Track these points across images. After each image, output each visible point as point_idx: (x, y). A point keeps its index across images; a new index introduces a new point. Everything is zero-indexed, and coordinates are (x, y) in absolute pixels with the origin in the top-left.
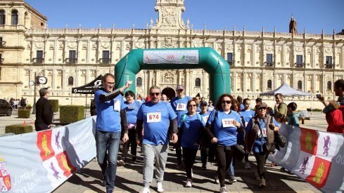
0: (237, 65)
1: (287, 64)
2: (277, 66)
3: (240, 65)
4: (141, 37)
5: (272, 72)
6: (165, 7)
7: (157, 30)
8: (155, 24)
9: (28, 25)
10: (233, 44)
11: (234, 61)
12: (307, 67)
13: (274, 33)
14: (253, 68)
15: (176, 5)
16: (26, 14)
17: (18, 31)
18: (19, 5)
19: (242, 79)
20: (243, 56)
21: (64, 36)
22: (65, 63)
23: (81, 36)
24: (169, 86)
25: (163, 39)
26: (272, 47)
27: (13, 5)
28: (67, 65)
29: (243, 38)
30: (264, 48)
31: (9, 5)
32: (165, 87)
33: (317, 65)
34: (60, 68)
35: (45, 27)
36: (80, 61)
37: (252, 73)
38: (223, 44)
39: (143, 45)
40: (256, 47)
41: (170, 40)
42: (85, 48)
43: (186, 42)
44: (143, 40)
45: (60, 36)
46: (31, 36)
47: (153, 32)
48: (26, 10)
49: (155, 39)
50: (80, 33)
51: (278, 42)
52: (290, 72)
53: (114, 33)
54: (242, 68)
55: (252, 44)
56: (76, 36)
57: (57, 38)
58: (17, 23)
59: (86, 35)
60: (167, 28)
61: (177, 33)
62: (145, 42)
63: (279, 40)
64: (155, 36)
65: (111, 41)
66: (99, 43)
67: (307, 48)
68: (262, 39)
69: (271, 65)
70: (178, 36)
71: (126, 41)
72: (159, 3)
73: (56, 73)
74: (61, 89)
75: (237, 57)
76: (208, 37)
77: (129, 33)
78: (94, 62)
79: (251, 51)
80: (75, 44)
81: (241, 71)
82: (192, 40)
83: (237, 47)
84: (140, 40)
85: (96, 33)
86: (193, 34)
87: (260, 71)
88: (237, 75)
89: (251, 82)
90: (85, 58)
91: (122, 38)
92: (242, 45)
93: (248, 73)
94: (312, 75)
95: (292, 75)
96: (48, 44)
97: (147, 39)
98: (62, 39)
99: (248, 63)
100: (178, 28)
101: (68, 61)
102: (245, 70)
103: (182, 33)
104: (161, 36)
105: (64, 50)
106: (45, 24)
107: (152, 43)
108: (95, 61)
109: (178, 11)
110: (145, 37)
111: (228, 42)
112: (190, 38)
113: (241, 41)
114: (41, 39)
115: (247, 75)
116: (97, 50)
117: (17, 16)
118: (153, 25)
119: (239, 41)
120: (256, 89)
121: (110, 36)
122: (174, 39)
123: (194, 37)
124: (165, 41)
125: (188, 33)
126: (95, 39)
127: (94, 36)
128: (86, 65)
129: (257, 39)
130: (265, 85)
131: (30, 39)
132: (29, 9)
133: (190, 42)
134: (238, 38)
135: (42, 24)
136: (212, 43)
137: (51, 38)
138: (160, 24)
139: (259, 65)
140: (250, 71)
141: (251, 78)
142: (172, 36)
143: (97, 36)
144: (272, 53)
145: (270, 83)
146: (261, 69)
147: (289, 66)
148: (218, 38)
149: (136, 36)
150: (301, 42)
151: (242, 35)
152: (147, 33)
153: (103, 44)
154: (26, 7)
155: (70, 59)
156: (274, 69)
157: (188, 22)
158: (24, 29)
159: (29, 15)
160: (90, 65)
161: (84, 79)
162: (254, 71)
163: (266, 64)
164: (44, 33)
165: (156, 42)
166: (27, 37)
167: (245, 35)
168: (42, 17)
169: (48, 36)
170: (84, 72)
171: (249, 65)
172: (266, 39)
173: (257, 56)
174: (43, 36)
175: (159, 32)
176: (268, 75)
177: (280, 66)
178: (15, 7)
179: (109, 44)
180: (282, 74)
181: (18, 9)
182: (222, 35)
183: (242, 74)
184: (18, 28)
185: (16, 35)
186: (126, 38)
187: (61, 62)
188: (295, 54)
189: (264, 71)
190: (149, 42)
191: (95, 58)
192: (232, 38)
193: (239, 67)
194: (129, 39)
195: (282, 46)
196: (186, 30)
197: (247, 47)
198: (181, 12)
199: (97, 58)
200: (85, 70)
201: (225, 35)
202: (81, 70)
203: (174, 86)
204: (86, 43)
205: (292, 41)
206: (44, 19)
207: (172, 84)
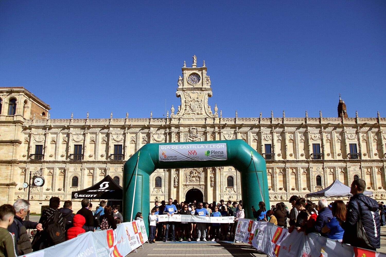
0: (277, 158)
1: (339, 155)
2: (326, 158)
3: (281, 158)
4: (160, 128)
5: (320, 165)
6: (189, 92)
7: (179, 119)
8: (177, 112)
9: (27, 115)
10: (272, 133)
11: (274, 154)
12: (363, 158)
13: (320, 119)
14: (298, 162)
15: (201, 89)
16: (26, 102)
17: (15, 122)
18: (18, 92)
19: (285, 176)
20: (284, 148)
21: (68, 128)
22: (68, 160)
23: (89, 127)
24: (195, 187)
25: (187, 129)
26: (318, 135)
27: (11, 92)
28: (71, 162)
29: (283, 126)
30: (309, 137)
31: (7, 92)
32: (190, 188)
33: (376, 155)
34: (63, 165)
35: (47, 118)
36: (86, 158)
37: (296, 168)
38: (259, 134)
39: (163, 137)
40: (299, 136)
41: (195, 131)
42: (94, 142)
43: (214, 133)
44: (162, 131)
45: (64, 128)
46: (30, 128)
47: (174, 122)
48: (26, 98)
49: (177, 130)
50: (88, 123)
51: (325, 128)
52: (343, 165)
53: (128, 123)
54: (284, 162)
55: (294, 133)
56: (83, 128)
57: (60, 129)
58: (14, 113)
59: (94, 127)
60: (191, 116)
61: (203, 122)
62: (165, 134)
63: (326, 126)
64: (177, 126)
65: (124, 134)
66: (110, 135)
67: (361, 135)
68: (306, 126)
69: (319, 157)
70: (205, 126)
71: (143, 133)
72: (180, 87)
73: (58, 172)
74: (62, 191)
75: (277, 149)
76: (241, 126)
77: (146, 124)
78: (104, 159)
79: (294, 141)
80: (82, 137)
81: (282, 165)
82: (222, 130)
83: (276, 137)
84: (158, 132)
85: (106, 124)
86: (223, 123)
87: (306, 165)
88: (278, 171)
89: (297, 180)
90: (93, 153)
91: (137, 130)
92: (283, 134)
93: (292, 168)
94: (371, 168)
95: (345, 169)
96: (50, 137)
97: (168, 131)
98: (66, 131)
99: (291, 155)
100: (204, 115)
101: (72, 157)
102: (288, 165)
103: (210, 122)
104: (185, 126)
105: (68, 144)
106: (47, 114)
107: (173, 135)
108: (105, 157)
109: (204, 96)
110: (165, 127)
111: (265, 131)
112: (219, 128)
113: (281, 130)
114: (41, 131)
115: (290, 171)
116: (107, 144)
117: (15, 105)
118: (175, 113)
119: (278, 129)
120: (302, 187)
121: (123, 127)
122: (200, 129)
123: (224, 126)
124: (189, 131)
125: (217, 121)
126: (106, 131)
127: (104, 127)
128: (93, 162)
129: (299, 127)
130: (314, 182)
131: (28, 131)
132: (30, 97)
133: (219, 133)
134: (277, 126)
135: (44, 114)
136: (246, 133)
137: (53, 130)
138: (182, 111)
139: (304, 158)
140: (294, 165)
141: (296, 175)
142: (197, 126)
143: (108, 127)
144: (319, 142)
145: (319, 179)
146: (307, 162)
147: (341, 158)
148: (252, 127)
149: (154, 126)
150: (353, 127)
151: (281, 123)
152: (168, 123)
153: (115, 137)
154: (26, 94)
155: (75, 154)
156: (323, 162)
157: (216, 108)
158: (22, 119)
159: (29, 103)
160: (99, 162)
161: (91, 180)
162: (299, 165)
163: (312, 156)
164: (44, 124)
165: (178, 133)
166: (25, 128)
167: (285, 122)
168: (44, 106)
169: (50, 128)
170: (92, 171)
171: (293, 158)
172: (311, 126)
173: (301, 146)
174: (44, 128)
175: (182, 122)
176: (316, 169)
177: (330, 158)
178: (13, 95)
179: (121, 137)
180: (334, 168)
181: (17, 97)
182: (257, 123)
183: (284, 169)
184: (15, 119)
185: (12, 127)
186: (142, 129)
187: (64, 159)
188: (348, 142)
189: (311, 165)
190: (170, 134)
191: (104, 153)
192: (270, 126)
193: (279, 162)
194: (146, 131)
195: (331, 133)
196: (214, 119)
197: (288, 136)
198: (207, 96)
199: (107, 154)
200: (93, 169)
201: (261, 123)
202: (88, 169)
203: (202, 186)
204: (94, 136)
205: (342, 127)
206: (46, 108)
207: (199, 185)
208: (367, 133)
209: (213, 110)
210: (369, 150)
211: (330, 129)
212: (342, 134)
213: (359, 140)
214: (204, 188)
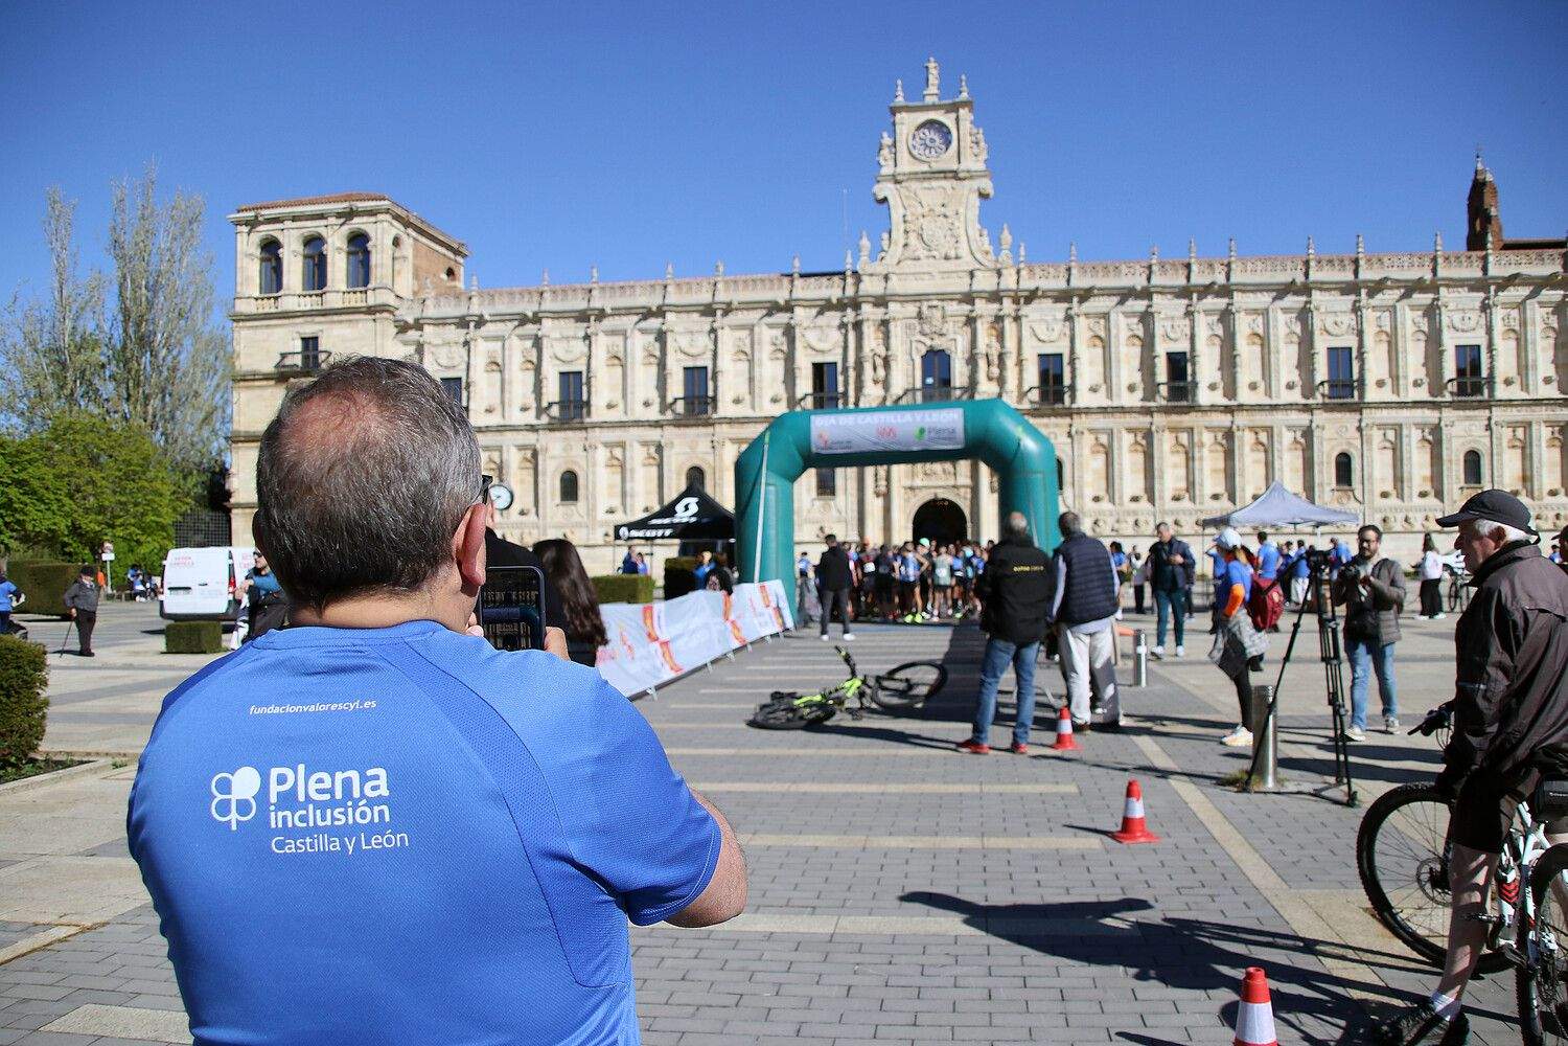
0: (1204, 397)
1: (1416, 384)
2: (1372, 394)
3: (1219, 398)
4: (826, 306)
5: (1350, 419)
6: (914, 185)
7: (886, 278)
8: (877, 253)
9: (405, 284)
10: (1189, 314)
11: (1195, 384)
12: (1501, 392)
13: (1356, 262)
14: (1274, 408)
15: (955, 175)
16: (396, 242)
17: (371, 310)
18: (372, 213)
19: (1229, 455)
20: (1229, 362)
21: (537, 319)
22: (544, 419)
23: (601, 315)
24: (942, 494)
25: (912, 309)
26: (1349, 320)
27: (349, 215)
28: (551, 427)
29: (1226, 291)
30: (1318, 326)
31: (339, 215)
32: (925, 496)
33: (1547, 381)
34: (530, 438)
36: (599, 412)
37: (1269, 430)
38: (1146, 318)
39: (837, 336)
40: (1283, 326)
41: (937, 314)
42: (619, 360)
43: (999, 319)
44: (834, 318)
45: (523, 320)
46: (418, 325)
47: (871, 286)
48: (397, 229)
49: (879, 313)
50: (597, 303)
51: (1371, 295)
52: (1430, 416)
53: (722, 296)
54: (1228, 410)
55: (1265, 313)
56: (582, 317)
57: (511, 325)
58: (366, 282)
59: (618, 312)
60: (925, 265)
61: (961, 285)
62: (843, 326)
63: (1377, 287)
64: (881, 301)
65: (713, 331)
66: (670, 338)
68: (1306, 289)
69: (1348, 393)
70: (968, 298)
71: (771, 326)
72: (887, 170)
73: (514, 457)
74: (532, 517)
75: (1207, 369)
76: (1086, 295)
77: (781, 296)
78: (653, 414)
79: (1263, 340)
80: (580, 347)
81: (1224, 420)
82: (1025, 310)
83: (1206, 327)
84: (822, 320)
85: (654, 302)
86: (1028, 284)
87: (1303, 419)
88: (1207, 438)
89: (1269, 466)
90: (617, 397)
91: (753, 316)
92: (1226, 316)
93: (1254, 430)
94: (1527, 426)
95: (1436, 430)
96: (482, 350)
97: (850, 315)
98: (530, 328)
99: (1253, 387)
100: (968, 263)
101: (555, 411)
102: (1242, 419)
103: (985, 282)
104: (906, 299)
105: (538, 369)
107: (869, 330)
108: (656, 407)
109: (967, 193)
110: (841, 306)
111: (1167, 309)
112: (1016, 301)
113: (1222, 303)
114: (454, 334)
115: (1249, 437)
116: (662, 365)
117: (367, 253)
118: (873, 258)
119: (1212, 302)
121: (708, 311)
122: (953, 307)
123: (1032, 296)
124: (920, 316)
125: (1009, 281)
126: (654, 323)
127: (647, 314)
128: (622, 425)
129: (1283, 290)
130: (1326, 474)
131: (413, 334)
132: (407, 224)
133: (1017, 319)
134: (1206, 290)
135: (450, 273)
136: (1106, 316)
137: (490, 329)
138: (896, 251)
139: (1296, 397)
140: (1262, 419)
141: (1268, 450)
142: (944, 297)
143: (660, 312)
144: (1351, 341)
145: (1344, 466)
146: (1307, 408)
147: (1423, 394)
148: (1126, 294)
149: (808, 304)
150: (1472, 289)
151: (1221, 279)
152: (850, 292)
153: (684, 342)
154: (397, 218)
155: (564, 404)
156: (1358, 408)
157: (1006, 237)
158: (391, 300)
159: (409, 246)
160: (637, 424)
161: (618, 478)
162: (1277, 419)
163: (1326, 389)
164: (460, 310)
165: (885, 323)
166: (403, 328)
167: (1236, 278)
168: (448, 247)
169: (480, 322)
170: (618, 452)
171: (1258, 398)
172: (1323, 287)
173: (1286, 358)
174: (462, 323)
175: (896, 286)
176: (1335, 432)
177: (1386, 395)
178: (358, 223)
179: (704, 341)
180: (1398, 428)
181: (370, 229)
182: (1139, 282)
183: (1229, 435)
184: (373, 299)
185: (365, 324)
186: (769, 314)
187: (530, 418)
188: (1450, 341)
189: (1320, 417)
190: (858, 325)
191: (654, 396)
192: (1184, 292)
193: (1213, 408)
194: (782, 318)
195: (1393, 310)
196: (999, 273)
197: (1244, 325)
198: (975, 200)
199: (663, 397)
200: (622, 445)
201: (1155, 280)
202: (606, 445)
203: (962, 491)
204: (619, 340)
205: (1434, 288)
206: (457, 252)
207: (954, 487)
208: (1521, 306)
209: (996, 242)
210: (1523, 367)
211: (1388, 297)
212: (1432, 312)
213: (1489, 330)
214: (969, 496)
